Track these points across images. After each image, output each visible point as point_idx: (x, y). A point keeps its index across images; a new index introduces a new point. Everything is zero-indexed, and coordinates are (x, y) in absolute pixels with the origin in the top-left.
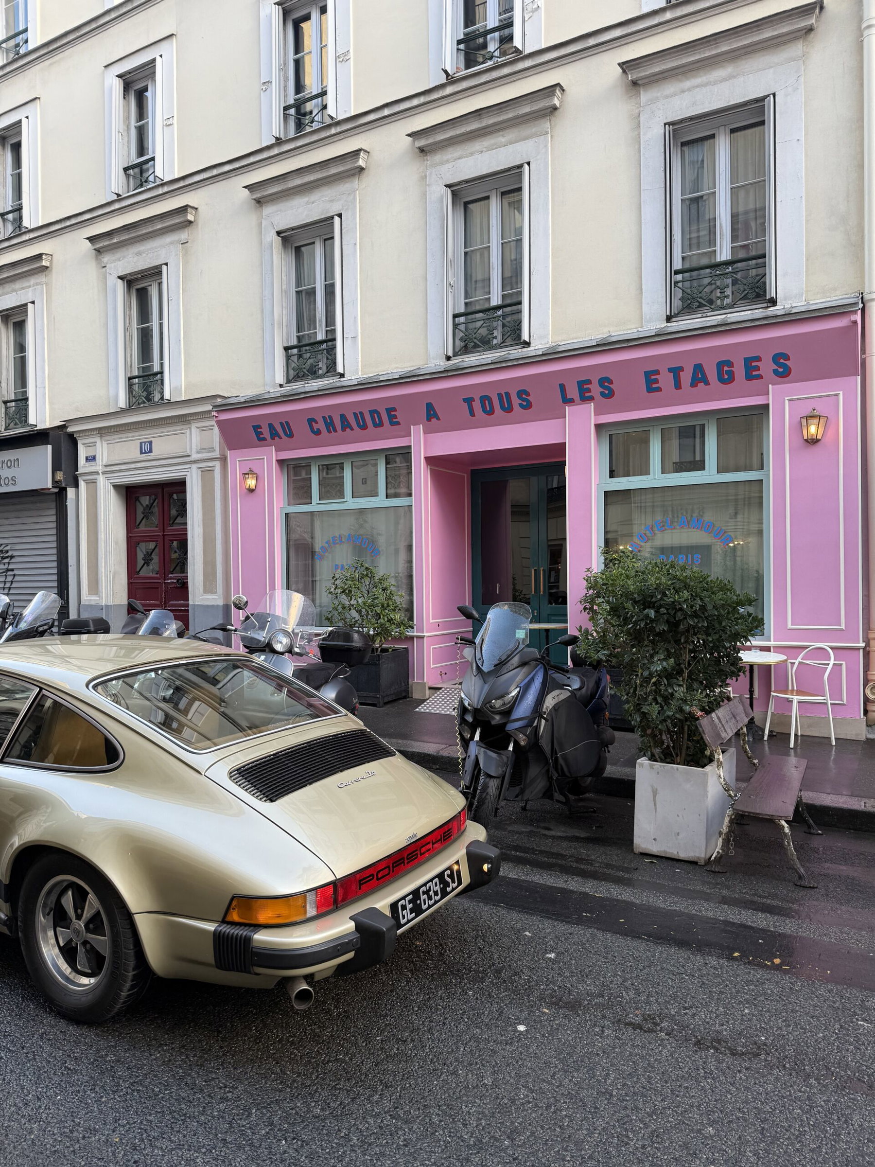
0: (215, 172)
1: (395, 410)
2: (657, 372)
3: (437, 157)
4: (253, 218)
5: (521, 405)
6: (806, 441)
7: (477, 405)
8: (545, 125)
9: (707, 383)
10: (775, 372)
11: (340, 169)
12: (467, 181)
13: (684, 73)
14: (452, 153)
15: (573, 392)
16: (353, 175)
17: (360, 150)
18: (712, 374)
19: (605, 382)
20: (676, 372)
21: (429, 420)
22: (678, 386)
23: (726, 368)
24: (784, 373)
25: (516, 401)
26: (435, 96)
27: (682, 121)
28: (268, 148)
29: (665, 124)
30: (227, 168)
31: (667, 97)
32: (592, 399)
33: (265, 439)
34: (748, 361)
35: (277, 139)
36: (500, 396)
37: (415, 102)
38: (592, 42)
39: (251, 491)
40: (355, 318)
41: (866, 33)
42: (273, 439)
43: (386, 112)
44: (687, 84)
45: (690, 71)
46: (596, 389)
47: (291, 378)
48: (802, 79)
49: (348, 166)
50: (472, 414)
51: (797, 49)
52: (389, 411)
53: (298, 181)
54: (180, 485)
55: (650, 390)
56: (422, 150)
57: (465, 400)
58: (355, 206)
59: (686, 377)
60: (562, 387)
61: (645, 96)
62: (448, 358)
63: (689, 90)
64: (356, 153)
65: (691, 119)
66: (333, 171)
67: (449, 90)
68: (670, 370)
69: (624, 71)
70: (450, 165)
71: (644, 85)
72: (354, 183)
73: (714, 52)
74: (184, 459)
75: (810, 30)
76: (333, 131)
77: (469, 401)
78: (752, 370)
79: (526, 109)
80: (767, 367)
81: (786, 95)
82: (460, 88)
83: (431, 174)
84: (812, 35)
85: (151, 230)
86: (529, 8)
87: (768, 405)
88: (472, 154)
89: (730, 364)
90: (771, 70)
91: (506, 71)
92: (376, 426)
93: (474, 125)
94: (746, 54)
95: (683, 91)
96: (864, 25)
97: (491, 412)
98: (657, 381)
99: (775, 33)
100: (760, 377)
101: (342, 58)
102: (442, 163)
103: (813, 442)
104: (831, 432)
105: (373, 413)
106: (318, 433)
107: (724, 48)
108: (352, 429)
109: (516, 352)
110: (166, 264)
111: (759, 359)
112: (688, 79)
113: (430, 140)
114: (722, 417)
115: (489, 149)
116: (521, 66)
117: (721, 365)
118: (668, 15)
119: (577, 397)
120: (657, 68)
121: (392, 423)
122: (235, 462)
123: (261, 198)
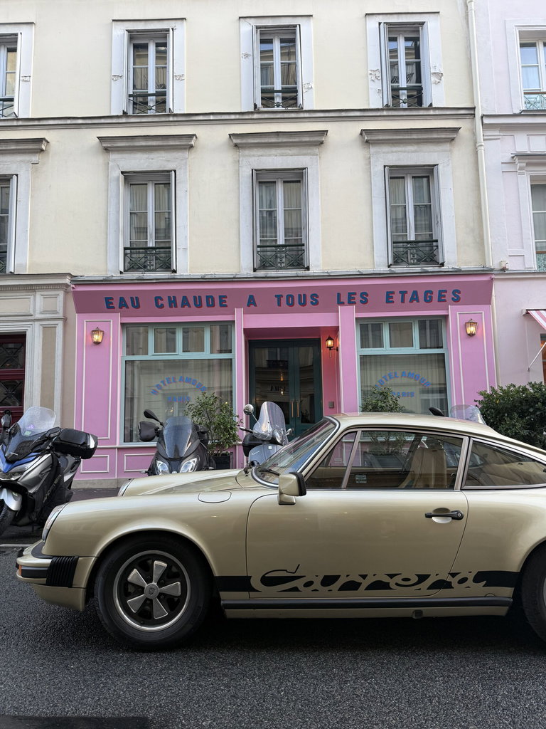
1: (226, 297)
2: (393, 293)
3: (247, 152)
5: (311, 302)
7: (284, 300)
8: (316, 150)
9: (418, 301)
10: (453, 299)
11: (177, 143)
12: (266, 170)
13: (393, 143)
14: (255, 152)
15: (344, 298)
16: (185, 149)
17: (193, 135)
18: (421, 296)
19: (364, 295)
20: (403, 294)
21: (249, 305)
22: (403, 301)
23: (429, 295)
24: (456, 300)
25: (309, 300)
26: (246, 117)
27: (392, 167)
28: (118, 117)
29: (385, 167)
31: (384, 153)
32: (355, 303)
33: (114, 308)
34: (441, 292)
35: (124, 113)
36: (300, 296)
37: (233, 117)
38: (343, 114)
39: (97, 343)
40: (186, 237)
41: (479, 148)
42: (121, 307)
43: (212, 117)
44: (395, 149)
45: (396, 143)
46: (358, 298)
48: (450, 161)
49: (184, 142)
50: (279, 304)
51: (447, 146)
52: (221, 297)
53: (143, 143)
55: (388, 302)
56: (236, 145)
57: (276, 296)
58: (186, 168)
59: (408, 297)
60: (339, 295)
61: (373, 149)
62: (255, 270)
63: (396, 152)
64: (191, 136)
65: (397, 166)
66: (171, 143)
67: (256, 116)
69: (361, 134)
70: (256, 158)
71: (372, 144)
72: (186, 154)
73: (409, 137)
74: (28, 317)
75: (453, 139)
76: (171, 119)
77: (279, 297)
78: (441, 298)
79: (307, 139)
80: (449, 296)
81: (444, 167)
82: (263, 117)
83: (242, 160)
84: (453, 142)
85: (4, 148)
86: (306, 86)
87: (448, 315)
88: (270, 155)
89: (432, 293)
90: (436, 153)
91: (293, 115)
92: (208, 306)
93: (273, 140)
94: (424, 142)
95: (392, 152)
96: (477, 145)
98: (392, 298)
99: (439, 137)
100: (445, 301)
101: (178, 77)
102: (250, 156)
103: (471, 335)
104: (479, 331)
105: (208, 298)
106: (162, 306)
107: (415, 136)
108: (190, 306)
109: (301, 273)
110: (17, 175)
111: (446, 291)
112: (395, 146)
115: (282, 155)
116: (302, 115)
117: (426, 293)
118: (385, 113)
119: (346, 301)
120: (381, 137)
121: (221, 305)
122: (82, 324)
123: (110, 147)
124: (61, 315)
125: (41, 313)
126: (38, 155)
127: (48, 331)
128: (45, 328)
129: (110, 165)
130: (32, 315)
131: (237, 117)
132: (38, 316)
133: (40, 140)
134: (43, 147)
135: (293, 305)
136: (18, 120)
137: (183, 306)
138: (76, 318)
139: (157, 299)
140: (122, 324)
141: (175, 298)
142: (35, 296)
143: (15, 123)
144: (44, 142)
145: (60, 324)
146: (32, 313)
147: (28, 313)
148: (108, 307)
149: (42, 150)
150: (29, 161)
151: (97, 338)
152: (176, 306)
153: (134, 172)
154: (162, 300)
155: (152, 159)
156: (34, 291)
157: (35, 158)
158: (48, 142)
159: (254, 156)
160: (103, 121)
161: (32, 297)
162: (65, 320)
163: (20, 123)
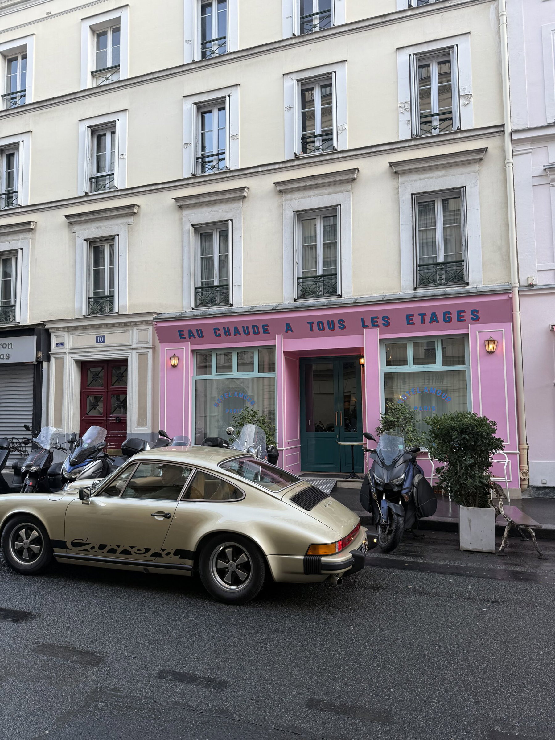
0: (153, 188)
1: (267, 326)
2: (413, 315)
3: (289, 196)
4: (176, 215)
5: (339, 327)
6: (488, 352)
7: (315, 326)
8: (349, 187)
9: (438, 322)
10: (472, 318)
11: (233, 195)
12: (306, 210)
13: (421, 171)
14: (297, 195)
15: (368, 322)
16: (240, 199)
17: (245, 187)
18: (440, 317)
19: (385, 318)
20: (423, 316)
21: (287, 332)
22: (423, 322)
23: (448, 315)
24: (476, 319)
25: (337, 325)
26: (288, 165)
27: (420, 193)
28: (188, 179)
29: (412, 194)
30: (161, 186)
31: (412, 181)
32: (378, 326)
33: (185, 338)
34: (459, 313)
35: (193, 175)
36: (329, 322)
37: (277, 166)
38: (374, 150)
39: (174, 367)
40: (240, 275)
41: (507, 165)
42: (190, 338)
43: (260, 169)
44: (423, 176)
45: (424, 170)
46: (380, 322)
47: (198, 304)
48: (478, 181)
49: (238, 194)
50: (312, 330)
51: (475, 167)
52: (264, 326)
53: (207, 199)
54: (124, 362)
55: (409, 323)
56: (280, 191)
57: (308, 323)
58: (241, 216)
59: (427, 319)
60: (363, 320)
61: (401, 179)
62: (295, 300)
63: (423, 179)
64: (243, 189)
65: (424, 193)
66: (228, 196)
67: (296, 163)
68: (419, 315)
69: (390, 166)
70: (297, 201)
71: (401, 174)
72: (240, 204)
73: (436, 163)
74: (128, 347)
75: (481, 159)
76: (228, 175)
77: (311, 324)
78: (460, 316)
79: (340, 178)
80: (468, 316)
81: (471, 188)
82: (302, 163)
83: (285, 204)
84: (482, 162)
85: (109, 215)
86: (341, 128)
87: (468, 334)
88: (308, 197)
89: (450, 314)
90: (464, 175)
91: (328, 157)
92: (255, 333)
93: (311, 183)
94: (451, 166)
95: (420, 179)
96: (506, 162)
97: (323, 330)
98: (412, 320)
99: (465, 159)
100: (465, 320)
101: (234, 137)
102: (292, 200)
103: (491, 353)
104: (499, 349)
105: (254, 327)
106: (220, 336)
107: (441, 162)
108: (240, 335)
109: (334, 300)
110: (118, 235)
111: (464, 312)
112: (423, 174)
113: (286, 187)
114: (444, 339)
115: (319, 195)
116: (336, 156)
117: (445, 314)
118: (413, 143)
119: (370, 325)
120: (408, 167)
121: (265, 333)
122: (164, 350)
123: (182, 205)
124: (150, 345)
125: (137, 344)
126: (132, 217)
127: (142, 357)
128: (140, 354)
129: (183, 220)
130: (131, 345)
131: (281, 165)
132: (135, 346)
133: (133, 206)
134: (135, 211)
135: (324, 330)
136: (118, 191)
137: (235, 335)
138: (160, 346)
139: (216, 330)
140: (193, 351)
141: (228, 328)
142: (132, 330)
143: (116, 194)
144: (136, 207)
145: (150, 351)
146: (131, 343)
147: (128, 344)
148: (181, 338)
149: (135, 213)
150: (127, 223)
151: (174, 362)
152: (230, 335)
153: (201, 224)
154: (219, 330)
155: (215, 211)
156: (132, 326)
157: (130, 220)
158: (139, 206)
159: (295, 199)
160: (177, 184)
161: (131, 331)
162: (154, 348)
163: (119, 193)
